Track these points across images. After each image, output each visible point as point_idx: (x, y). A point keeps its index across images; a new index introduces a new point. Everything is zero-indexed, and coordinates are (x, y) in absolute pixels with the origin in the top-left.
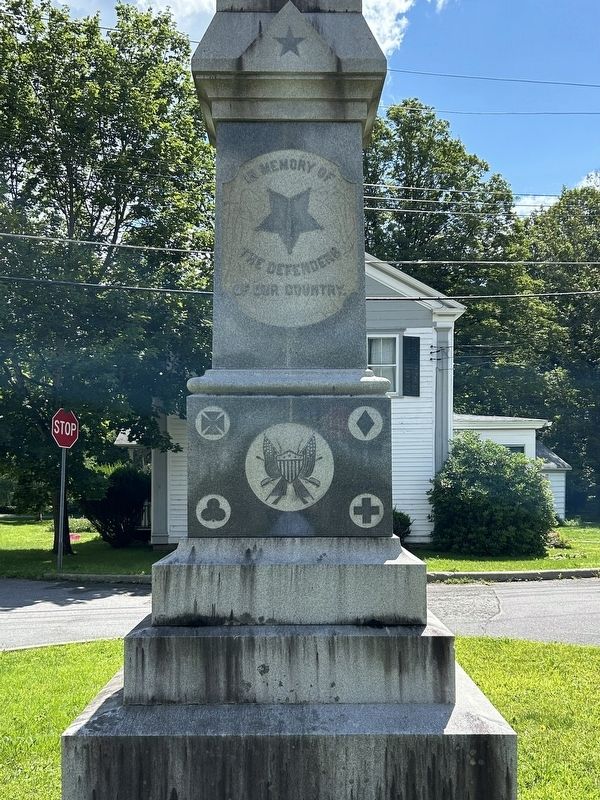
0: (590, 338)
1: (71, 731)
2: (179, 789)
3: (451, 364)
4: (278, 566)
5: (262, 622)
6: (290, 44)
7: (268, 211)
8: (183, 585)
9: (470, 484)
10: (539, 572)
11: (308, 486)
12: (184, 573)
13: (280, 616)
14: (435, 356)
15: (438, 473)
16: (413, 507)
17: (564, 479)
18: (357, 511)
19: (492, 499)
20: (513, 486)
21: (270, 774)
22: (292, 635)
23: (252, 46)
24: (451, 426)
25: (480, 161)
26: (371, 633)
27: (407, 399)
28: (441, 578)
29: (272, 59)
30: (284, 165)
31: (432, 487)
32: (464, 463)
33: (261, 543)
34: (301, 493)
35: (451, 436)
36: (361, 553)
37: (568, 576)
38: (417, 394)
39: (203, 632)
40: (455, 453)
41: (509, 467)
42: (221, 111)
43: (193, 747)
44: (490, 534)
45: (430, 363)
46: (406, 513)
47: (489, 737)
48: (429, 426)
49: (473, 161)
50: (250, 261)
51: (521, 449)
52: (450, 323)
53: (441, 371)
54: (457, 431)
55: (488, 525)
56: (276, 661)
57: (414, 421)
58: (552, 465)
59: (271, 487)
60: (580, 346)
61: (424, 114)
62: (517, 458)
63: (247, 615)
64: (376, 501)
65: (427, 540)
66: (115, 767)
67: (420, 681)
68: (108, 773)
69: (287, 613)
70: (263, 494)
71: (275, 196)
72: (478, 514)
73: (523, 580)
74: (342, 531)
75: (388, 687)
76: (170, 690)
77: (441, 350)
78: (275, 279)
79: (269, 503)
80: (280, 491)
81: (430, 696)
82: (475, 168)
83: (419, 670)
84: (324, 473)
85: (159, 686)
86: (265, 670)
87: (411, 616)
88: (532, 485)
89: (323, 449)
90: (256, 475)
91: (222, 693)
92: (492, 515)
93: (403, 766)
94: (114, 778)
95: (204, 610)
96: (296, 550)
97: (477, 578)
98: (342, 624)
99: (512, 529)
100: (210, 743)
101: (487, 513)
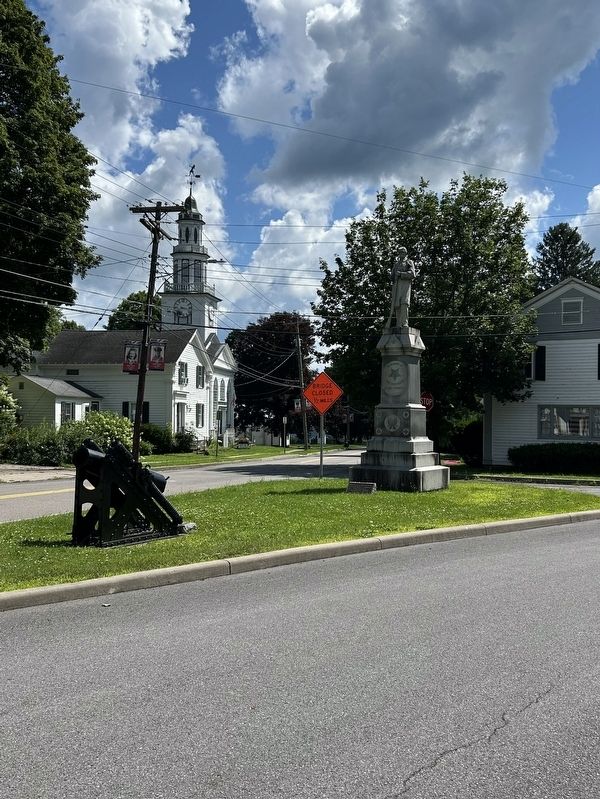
4: (389, 442)
5: (384, 452)
7: (391, 373)
11: (396, 427)
13: (387, 451)
18: (404, 432)
30: (394, 364)
33: (386, 437)
34: (394, 428)
39: (375, 453)
56: (386, 459)
59: (389, 427)
63: (382, 450)
64: (408, 430)
71: (392, 370)
78: (392, 386)
79: (390, 430)
80: (391, 428)
81: (410, 466)
84: (399, 424)
85: (366, 462)
89: (398, 420)
90: (386, 424)
95: (376, 449)
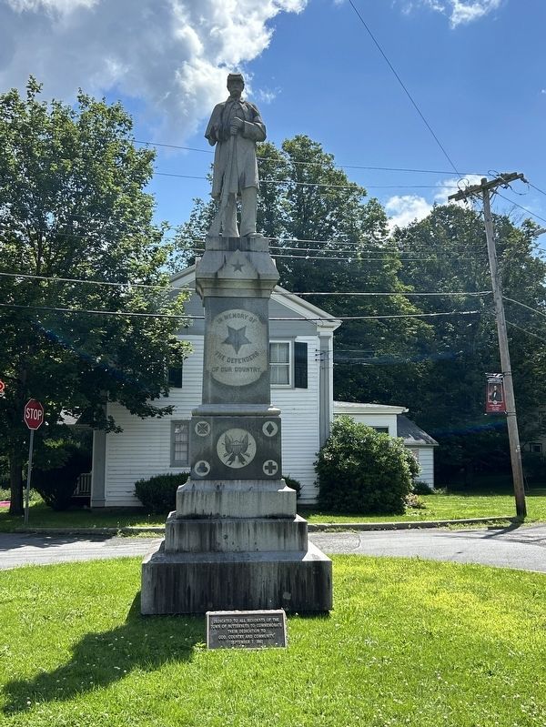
0: (452, 334)
1: (145, 562)
2: (191, 586)
3: (331, 364)
4: (232, 493)
5: (224, 517)
6: (238, 267)
7: (227, 335)
8: (190, 501)
9: (345, 458)
10: (394, 523)
11: (245, 457)
12: (190, 496)
13: (233, 515)
14: (318, 358)
15: (322, 448)
16: (303, 475)
17: (432, 454)
18: (266, 468)
19: (363, 469)
20: (378, 458)
21: (230, 580)
22: (238, 523)
23: (221, 268)
24: (332, 411)
25: (359, 187)
26: (273, 521)
27: (298, 390)
28: (322, 528)
29: (230, 273)
30: (234, 316)
31: (318, 459)
32: (342, 440)
33: (223, 482)
34: (242, 460)
35: (332, 419)
36: (269, 487)
37: (415, 526)
38: (305, 386)
39: (199, 521)
40: (335, 434)
41: (375, 444)
42: (207, 293)
43: (197, 567)
44: (361, 496)
45: (315, 363)
46: (297, 480)
47: (320, 562)
48: (315, 411)
49: (353, 189)
50: (220, 356)
51: (386, 430)
52: (330, 333)
53: (324, 369)
54: (336, 415)
55: (360, 489)
56: (231, 534)
57: (303, 407)
58: (422, 442)
59: (228, 457)
60: (445, 341)
61: (312, 148)
62: (382, 437)
63: (218, 514)
64: (275, 464)
65: (314, 502)
66: (164, 576)
67: (293, 541)
68: (161, 579)
69: (236, 513)
70: (224, 460)
71: (230, 329)
72: (352, 480)
73: (382, 529)
74: (260, 477)
75: (279, 545)
76: (185, 546)
77: (324, 353)
78: (230, 365)
79: (227, 464)
80: (232, 459)
81: (297, 548)
82: (356, 193)
83: (293, 536)
84: (252, 451)
85: (180, 545)
86: (226, 537)
87: (289, 514)
88: (393, 458)
89: (252, 440)
90: (221, 452)
91: (208, 547)
92: (362, 480)
93: (285, 575)
94: (164, 581)
95: (199, 512)
96: (239, 485)
97: (348, 528)
98: (260, 517)
99: (378, 492)
100: (205, 566)
101: (358, 479)
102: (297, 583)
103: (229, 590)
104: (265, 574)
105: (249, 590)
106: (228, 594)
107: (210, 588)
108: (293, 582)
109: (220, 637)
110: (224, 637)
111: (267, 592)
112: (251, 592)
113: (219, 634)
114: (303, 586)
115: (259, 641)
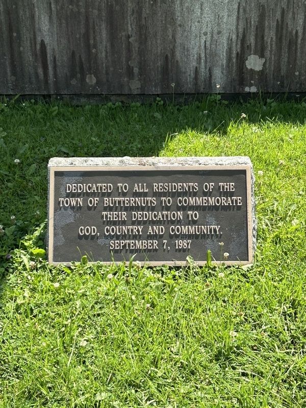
2: (47, 41)
21: (130, 27)
93: (254, 19)
102: (280, 39)
103: (129, 50)
104: (208, 17)
105: (173, 52)
106: (129, 58)
107: (88, 46)
108: (270, 35)
109: (83, 230)
110: (93, 230)
111: (211, 55)
112: (178, 54)
113: (79, 222)
114: (292, 43)
115: (182, 244)
